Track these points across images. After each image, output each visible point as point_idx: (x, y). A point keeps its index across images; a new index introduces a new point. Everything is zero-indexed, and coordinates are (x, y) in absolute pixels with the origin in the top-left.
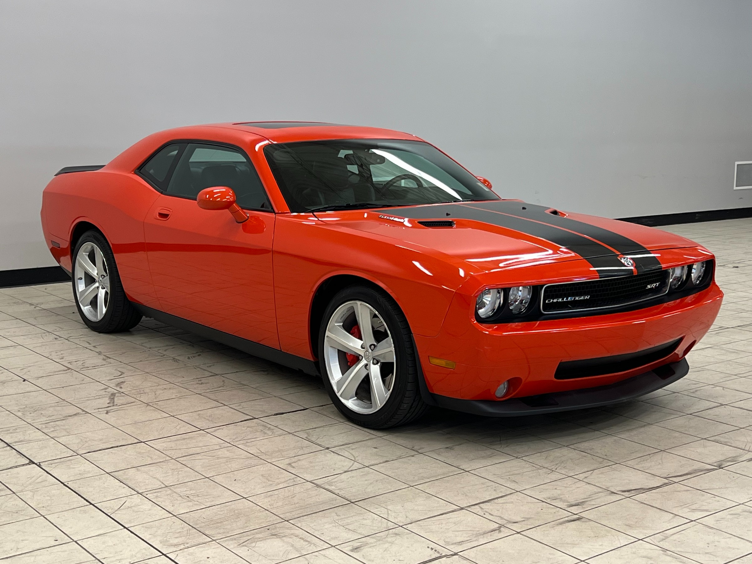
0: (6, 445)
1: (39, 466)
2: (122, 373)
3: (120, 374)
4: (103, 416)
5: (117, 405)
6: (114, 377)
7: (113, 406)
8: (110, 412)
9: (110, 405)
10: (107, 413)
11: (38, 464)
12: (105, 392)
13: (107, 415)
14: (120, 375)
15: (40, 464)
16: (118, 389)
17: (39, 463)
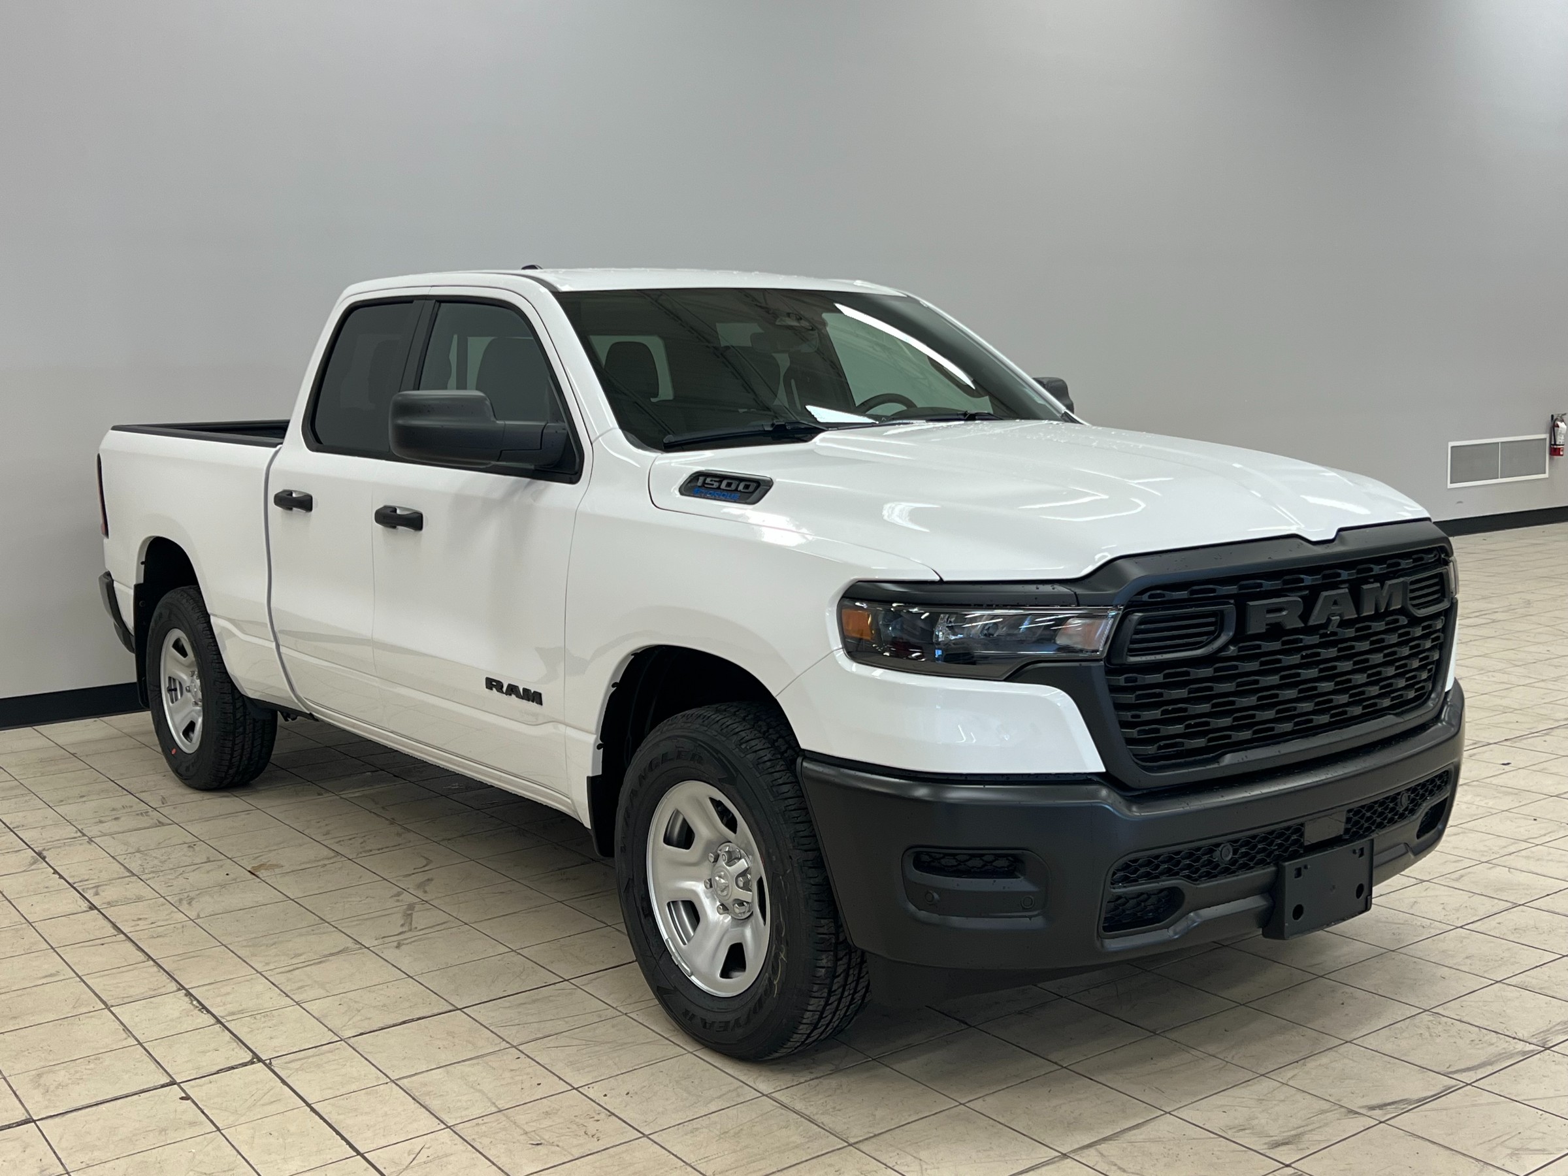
0: (213, 1021)
1: (269, 1066)
2: (429, 862)
3: (425, 862)
4: (390, 954)
5: (416, 928)
6: (415, 869)
7: (410, 930)
8: (404, 944)
9: (404, 930)
10: (398, 947)
11: (268, 1062)
12: (398, 901)
13: (397, 951)
14: (424, 866)
15: (271, 1063)
16: (420, 894)
17: (270, 1059)
